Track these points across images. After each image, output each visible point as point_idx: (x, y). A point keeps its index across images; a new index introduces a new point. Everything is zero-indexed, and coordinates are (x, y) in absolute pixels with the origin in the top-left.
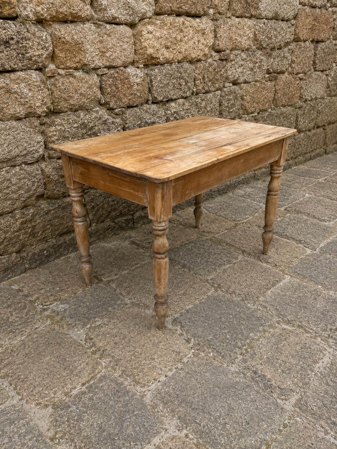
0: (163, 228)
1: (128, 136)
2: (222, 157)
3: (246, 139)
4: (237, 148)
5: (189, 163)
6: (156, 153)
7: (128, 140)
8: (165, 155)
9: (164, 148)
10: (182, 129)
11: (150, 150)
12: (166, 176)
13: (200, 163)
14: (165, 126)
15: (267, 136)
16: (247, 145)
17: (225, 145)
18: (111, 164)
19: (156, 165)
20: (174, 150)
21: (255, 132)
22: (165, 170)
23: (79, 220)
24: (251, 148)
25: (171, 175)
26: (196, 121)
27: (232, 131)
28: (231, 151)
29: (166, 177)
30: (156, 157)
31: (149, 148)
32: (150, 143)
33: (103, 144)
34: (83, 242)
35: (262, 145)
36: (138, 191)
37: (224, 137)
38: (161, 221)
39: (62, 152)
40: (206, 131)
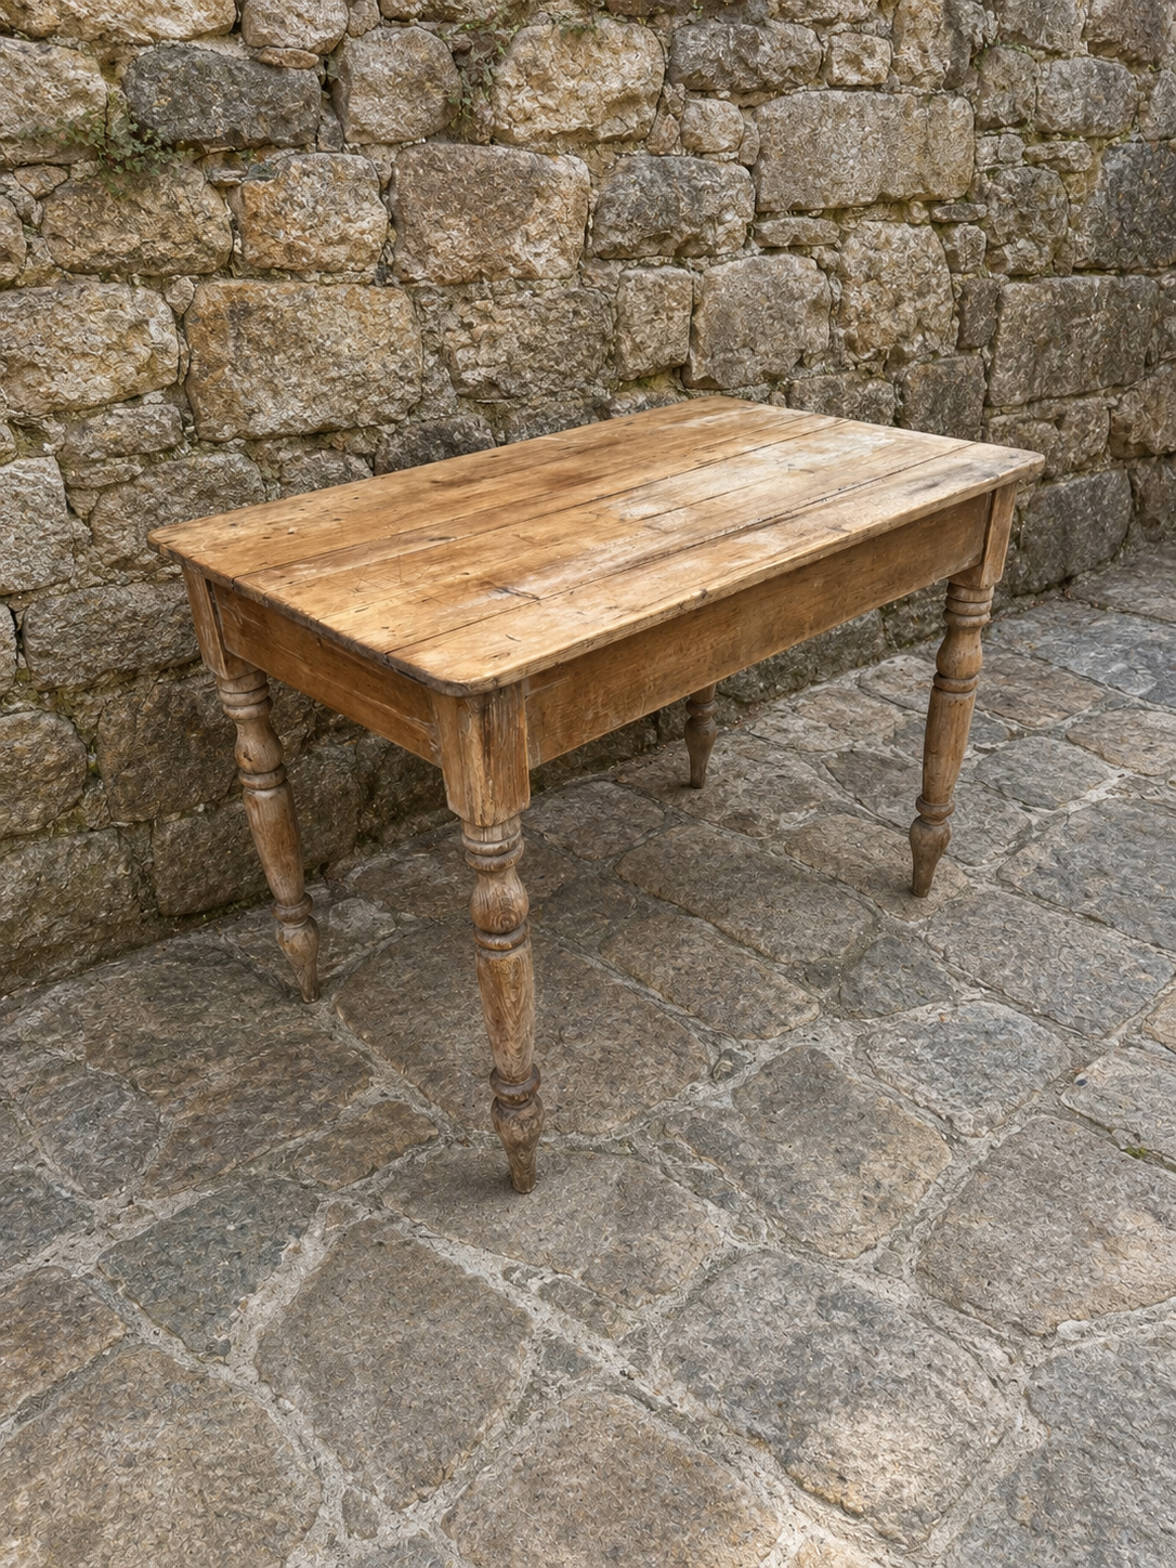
0: (497, 846)
1: (428, 485)
2: (723, 582)
3: (842, 501)
4: (791, 542)
5: (590, 615)
6: (494, 563)
7: (422, 505)
8: (525, 571)
9: (531, 542)
10: (627, 453)
11: (479, 549)
12: (489, 671)
13: (633, 610)
14: (569, 443)
15: (921, 484)
16: (836, 528)
17: (749, 529)
18: (317, 613)
19: (472, 618)
20: (564, 548)
21: (882, 466)
22: (494, 640)
23: (257, 781)
24: (846, 540)
25: (507, 665)
26: (687, 418)
27: (802, 461)
28: (768, 552)
29: (489, 674)
30: (488, 583)
31: (481, 539)
32: (488, 516)
33: (326, 525)
34: (276, 856)
35: (894, 525)
36: (410, 713)
37: (762, 489)
38: (488, 822)
39: (174, 556)
40: (704, 465)
